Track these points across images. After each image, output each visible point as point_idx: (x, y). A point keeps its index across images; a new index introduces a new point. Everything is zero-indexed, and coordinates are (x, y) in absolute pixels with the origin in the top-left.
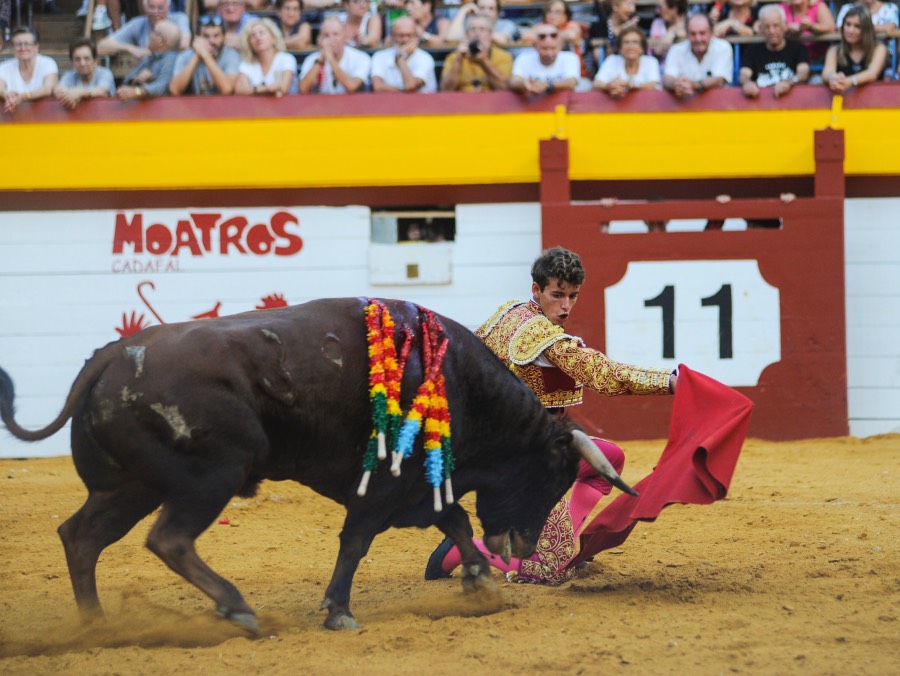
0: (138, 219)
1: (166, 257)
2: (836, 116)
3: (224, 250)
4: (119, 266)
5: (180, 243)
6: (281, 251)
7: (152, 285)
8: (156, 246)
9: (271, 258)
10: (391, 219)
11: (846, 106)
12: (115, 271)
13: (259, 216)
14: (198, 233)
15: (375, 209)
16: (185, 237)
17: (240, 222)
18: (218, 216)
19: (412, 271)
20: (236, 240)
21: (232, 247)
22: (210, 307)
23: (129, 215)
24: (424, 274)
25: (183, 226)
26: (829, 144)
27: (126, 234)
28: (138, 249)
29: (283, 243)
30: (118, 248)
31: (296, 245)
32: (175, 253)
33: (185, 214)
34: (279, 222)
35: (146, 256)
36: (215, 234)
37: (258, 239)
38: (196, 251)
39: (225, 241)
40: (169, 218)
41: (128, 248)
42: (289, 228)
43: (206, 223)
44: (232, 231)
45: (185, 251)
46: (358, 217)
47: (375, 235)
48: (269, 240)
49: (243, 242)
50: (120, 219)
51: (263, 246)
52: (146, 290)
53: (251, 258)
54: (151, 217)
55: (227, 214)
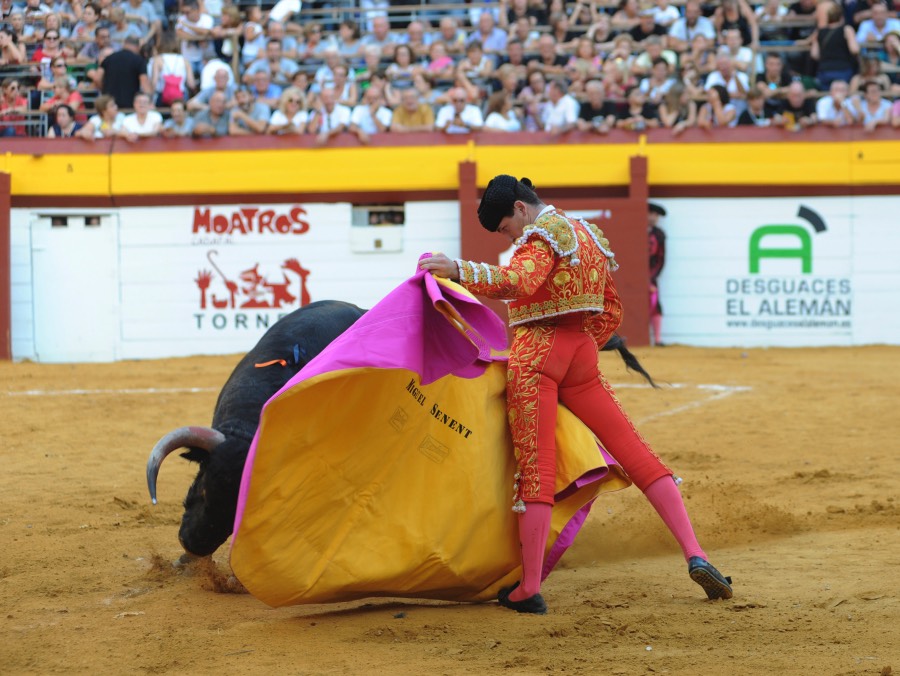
0: (208, 212)
1: (225, 236)
2: (642, 148)
3: (261, 231)
4: (196, 241)
5: (234, 227)
6: (296, 232)
7: (216, 253)
8: (219, 228)
9: (290, 236)
10: (364, 211)
11: (649, 142)
12: (194, 244)
13: (283, 209)
14: (245, 221)
15: (356, 204)
16: (237, 223)
17: (271, 214)
18: (256, 210)
19: (378, 244)
20: (268, 224)
21: (266, 230)
22: (251, 266)
23: (202, 209)
24: (385, 246)
25: (236, 216)
26: (639, 165)
27: (200, 221)
28: (208, 230)
29: (297, 226)
30: (195, 230)
31: (305, 227)
32: (231, 232)
33: (236, 208)
34: (295, 213)
35: (213, 235)
36: (255, 221)
37: (282, 224)
38: (243, 231)
39: (261, 225)
40: (227, 211)
41: (202, 230)
42: (301, 217)
43: (250, 214)
44: (266, 219)
45: (237, 232)
46: (344, 210)
47: (355, 222)
48: (289, 225)
49: (273, 226)
50: (197, 213)
51: (285, 228)
52: (213, 256)
53: (278, 236)
54: (216, 211)
55: (263, 208)
